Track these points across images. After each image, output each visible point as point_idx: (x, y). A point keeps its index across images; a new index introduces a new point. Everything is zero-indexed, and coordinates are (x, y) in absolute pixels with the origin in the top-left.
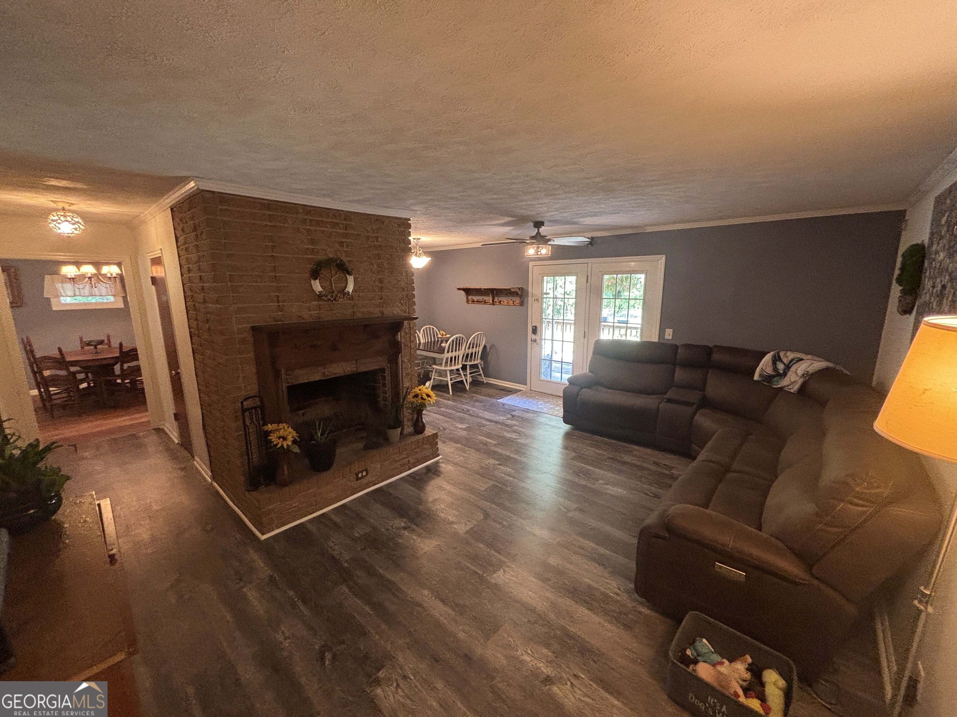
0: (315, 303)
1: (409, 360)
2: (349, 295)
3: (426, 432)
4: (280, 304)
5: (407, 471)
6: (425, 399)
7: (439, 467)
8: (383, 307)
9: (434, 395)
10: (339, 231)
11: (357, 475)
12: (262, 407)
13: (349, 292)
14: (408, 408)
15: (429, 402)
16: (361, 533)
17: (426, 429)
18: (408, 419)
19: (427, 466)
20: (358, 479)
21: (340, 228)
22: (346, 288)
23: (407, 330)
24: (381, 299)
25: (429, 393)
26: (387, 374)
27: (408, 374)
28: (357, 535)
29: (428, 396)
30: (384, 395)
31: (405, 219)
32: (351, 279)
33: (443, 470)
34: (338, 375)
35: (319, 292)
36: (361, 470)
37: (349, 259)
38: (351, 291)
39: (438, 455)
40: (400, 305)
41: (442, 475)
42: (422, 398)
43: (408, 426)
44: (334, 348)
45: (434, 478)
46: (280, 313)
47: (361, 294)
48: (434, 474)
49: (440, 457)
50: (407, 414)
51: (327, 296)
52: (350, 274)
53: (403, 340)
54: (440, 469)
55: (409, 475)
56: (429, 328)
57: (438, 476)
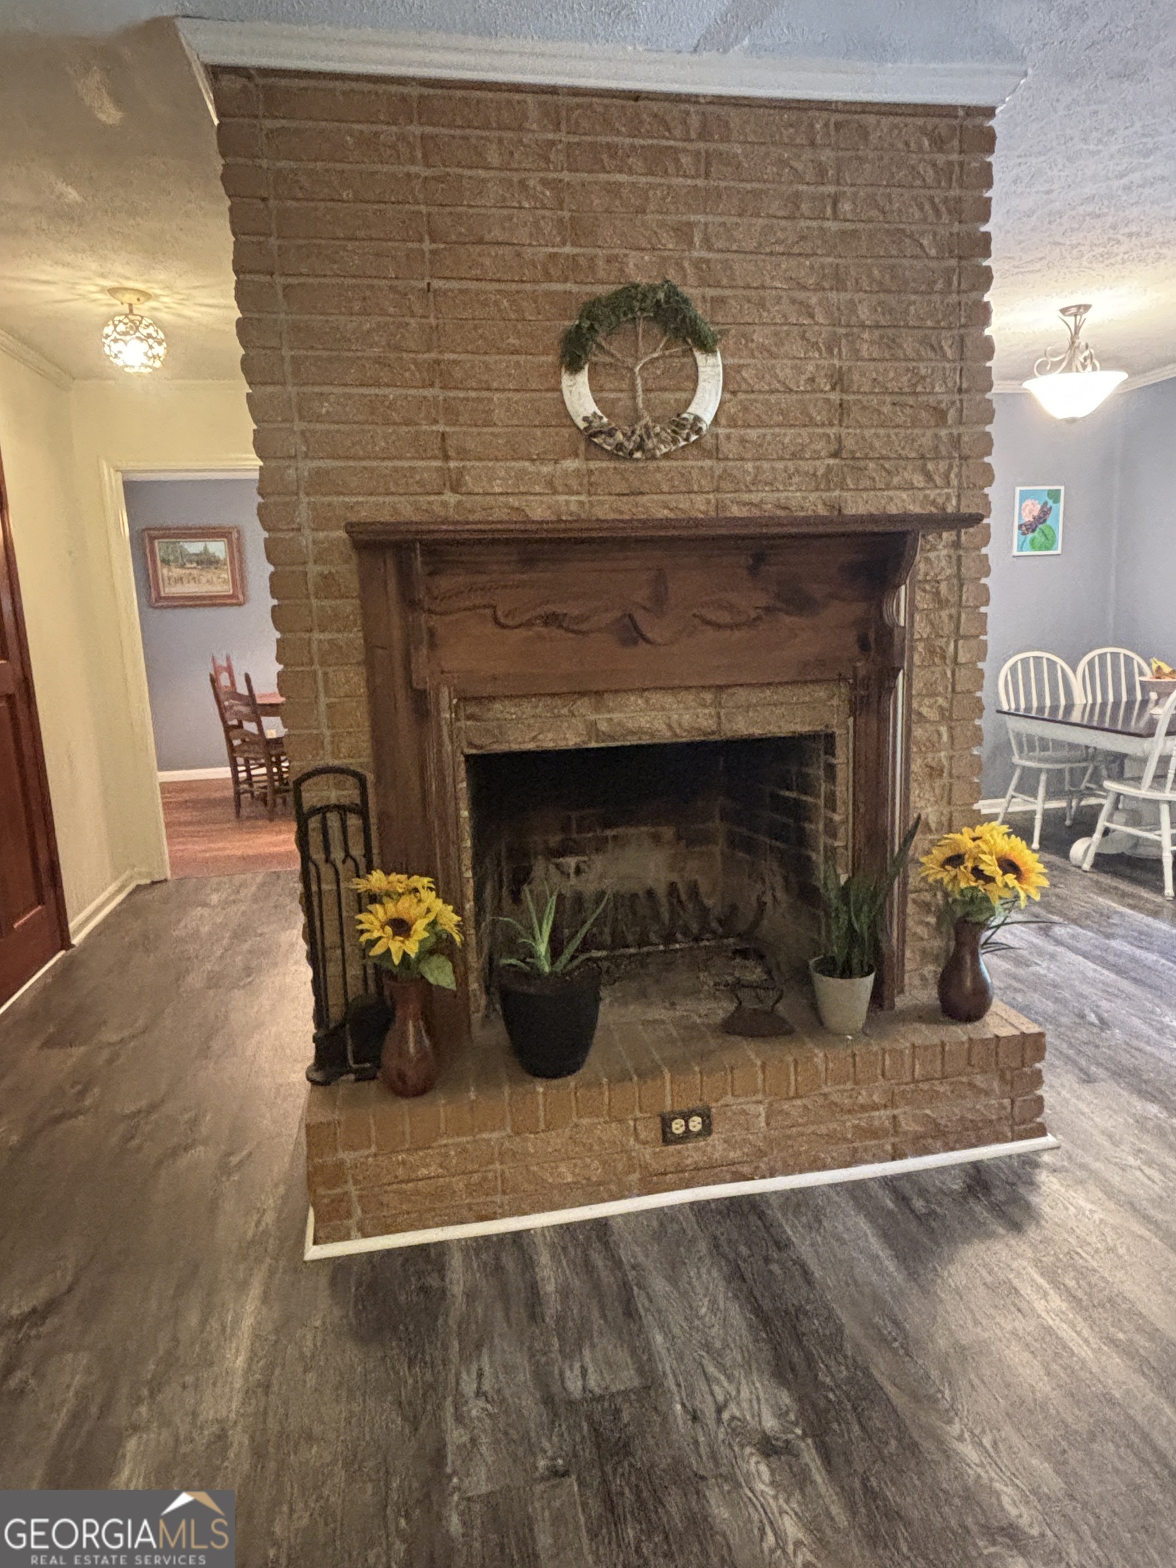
0: (571, 464)
1: (946, 716)
2: (698, 431)
3: (988, 1018)
4: (452, 464)
5: (881, 1160)
6: (990, 880)
7: (1032, 1184)
8: (843, 486)
9: (1040, 867)
10: (677, 181)
11: (666, 1123)
12: (362, 811)
13: (697, 419)
14: (926, 907)
15: (1008, 895)
16: (592, 1383)
17: (993, 1008)
18: (924, 952)
19: (976, 1166)
20: (667, 1138)
21: (680, 171)
22: (688, 403)
23: (943, 587)
24: (835, 455)
25: (1014, 857)
26: (842, 758)
27: (934, 772)
28: (574, 1386)
29: (1009, 866)
30: (829, 841)
31: (971, 111)
32: (710, 369)
33: (1045, 1209)
34: (646, 740)
35: (585, 419)
36: (683, 1107)
37: (711, 292)
38: (708, 418)
39: (1041, 1131)
40: (918, 480)
41: (1032, 1233)
42: (977, 873)
43: (923, 978)
44: (630, 633)
45: (991, 1235)
46: (450, 498)
47: (753, 434)
48: (998, 1210)
49: (1049, 1140)
50: (921, 931)
51: (611, 433)
52: (707, 349)
53: (922, 628)
54: (1034, 1199)
55: (888, 1182)
56: (1038, 660)
57: (1016, 1227)
